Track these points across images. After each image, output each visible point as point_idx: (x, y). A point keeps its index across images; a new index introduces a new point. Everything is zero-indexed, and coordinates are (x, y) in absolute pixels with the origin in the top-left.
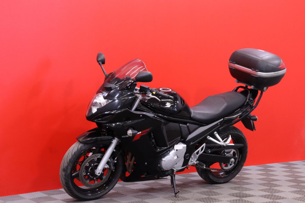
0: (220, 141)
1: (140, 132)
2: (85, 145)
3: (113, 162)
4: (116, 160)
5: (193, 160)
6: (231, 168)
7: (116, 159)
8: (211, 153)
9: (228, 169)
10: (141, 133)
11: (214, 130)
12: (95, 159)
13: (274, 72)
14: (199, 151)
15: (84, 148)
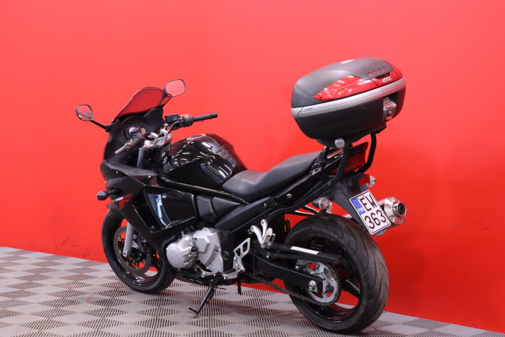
10: (123, 199)
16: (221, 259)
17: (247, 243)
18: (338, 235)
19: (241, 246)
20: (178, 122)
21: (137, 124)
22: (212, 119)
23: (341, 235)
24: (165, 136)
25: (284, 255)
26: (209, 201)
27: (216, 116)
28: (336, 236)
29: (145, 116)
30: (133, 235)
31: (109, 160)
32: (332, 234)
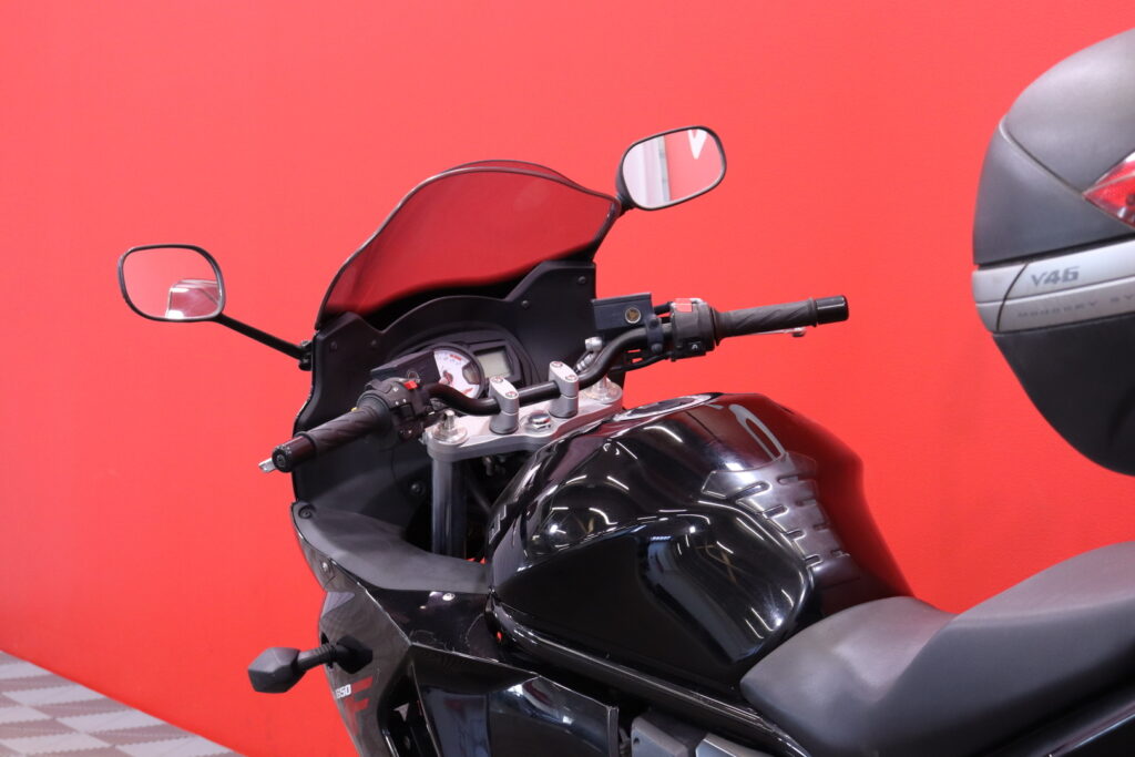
1: (350, 688)
10: (353, 695)
20: (640, 332)
21: (468, 336)
22: (821, 328)
24: (565, 398)
27: (840, 314)
29: (509, 298)
31: (316, 504)
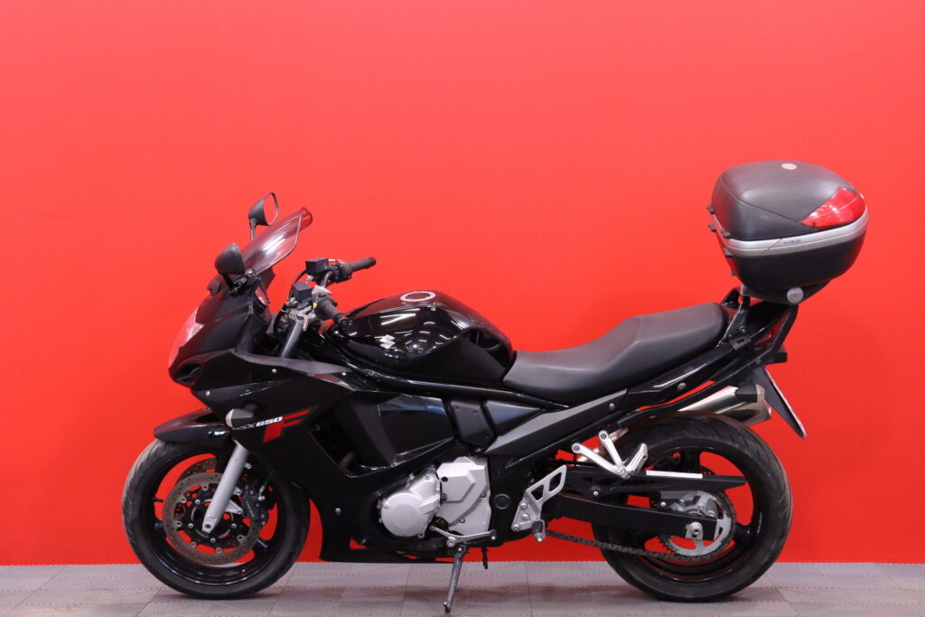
0: (611, 461)
1: (281, 419)
2: (168, 446)
3: (254, 498)
4: (263, 494)
5: (527, 516)
6: (711, 553)
7: (261, 490)
8: (601, 498)
9: (696, 557)
10: (284, 421)
11: (599, 425)
12: (203, 486)
13: (781, 238)
14: (541, 488)
15: (164, 454)
16: (488, 509)
17: (560, 475)
18: (739, 443)
19: (546, 481)
20: (331, 273)
23: (743, 443)
25: (631, 487)
26: (477, 408)
27: (373, 263)
28: (737, 446)
30: (234, 489)
32: (729, 443)
